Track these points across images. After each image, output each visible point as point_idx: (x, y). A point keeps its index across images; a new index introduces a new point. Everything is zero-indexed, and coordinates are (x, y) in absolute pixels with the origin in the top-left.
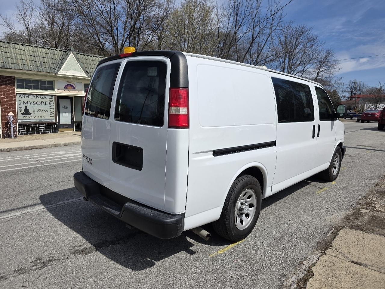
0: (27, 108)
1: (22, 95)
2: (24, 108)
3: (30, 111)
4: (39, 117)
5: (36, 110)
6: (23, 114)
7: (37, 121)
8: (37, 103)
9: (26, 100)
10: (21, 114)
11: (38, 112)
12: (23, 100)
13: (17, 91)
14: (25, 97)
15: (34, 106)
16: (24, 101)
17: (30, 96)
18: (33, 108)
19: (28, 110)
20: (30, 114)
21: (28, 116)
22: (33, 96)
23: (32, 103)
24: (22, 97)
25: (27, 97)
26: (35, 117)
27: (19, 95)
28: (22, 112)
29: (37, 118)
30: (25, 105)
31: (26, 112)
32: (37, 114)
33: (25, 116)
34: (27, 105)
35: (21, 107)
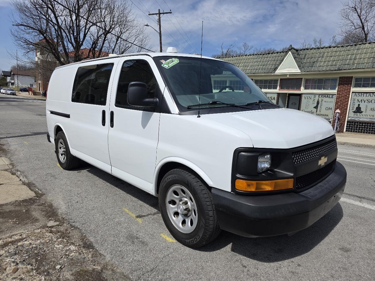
0: (360, 106)
1: (357, 94)
2: (356, 106)
3: (362, 110)
4: (371, 116)
5: (369, 109)
6: (354, 112)
7: (368, 120)
8: (371, 101)
9: (360, 98)
10: (353, 112)
11: (371, 111)
12: (357, 98)
13: (353, 89)
14: (361, 96)
15: (368, 104)
16: (358, 100)
17: (365, 95)
18: (367, 107)
19: (360, 108)
20: (362, 112)
21: (358, 114)
22: (369, 94)
23: (367, 101)
24: (357, 95)
25: (362, 96)
26: (366, 116)
27: (354, 93)
28: (354, 110)
29: (369, 117)
30: (358, 103)
31: (358, 110)
32: (369, 112)
33: (356, 114)
34: (360, 103)
35: (354, 105)
